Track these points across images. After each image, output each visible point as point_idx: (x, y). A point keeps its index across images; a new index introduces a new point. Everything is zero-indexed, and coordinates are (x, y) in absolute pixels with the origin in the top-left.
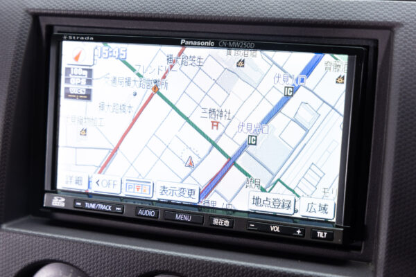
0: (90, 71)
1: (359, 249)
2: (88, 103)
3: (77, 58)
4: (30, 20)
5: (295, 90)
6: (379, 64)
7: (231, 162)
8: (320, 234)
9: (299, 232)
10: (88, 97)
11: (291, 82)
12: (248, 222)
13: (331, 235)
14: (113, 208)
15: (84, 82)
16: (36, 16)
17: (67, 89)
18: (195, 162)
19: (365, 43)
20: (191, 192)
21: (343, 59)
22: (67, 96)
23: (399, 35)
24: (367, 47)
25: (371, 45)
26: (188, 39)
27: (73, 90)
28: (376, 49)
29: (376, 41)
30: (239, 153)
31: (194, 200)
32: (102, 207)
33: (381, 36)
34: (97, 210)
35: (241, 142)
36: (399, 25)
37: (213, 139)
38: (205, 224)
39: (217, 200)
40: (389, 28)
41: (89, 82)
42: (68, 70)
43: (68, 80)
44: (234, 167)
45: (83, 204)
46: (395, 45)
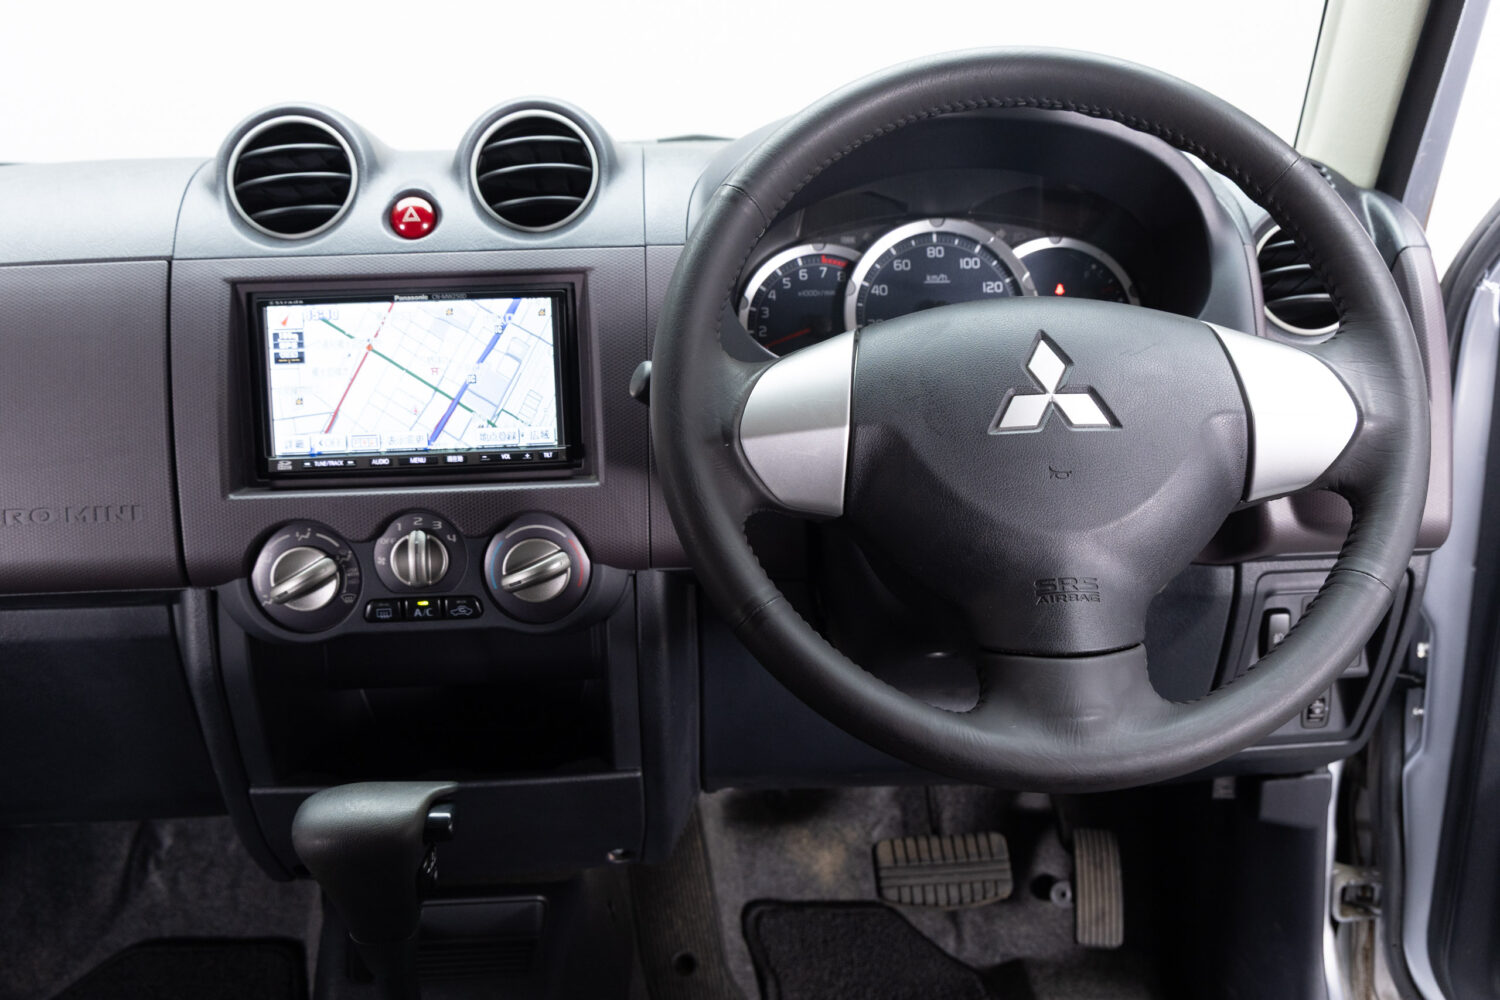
0: (300, 335)
1: (580, 466)
2: (301, 365)
3: (284, 323)
4: (227, 290)
5: (504, 327)
6: (578, 303)
7: (456, 402)
8: (547, 455)
9: (527, 456)
10: (301, 359)
11: (500, 322)
12: (480, 455)
13: (556, 454)
14: (345, 462)
15: (295, 345)
16: (235, 284)
17: (276, 355)
18: (420, 410)
19: (563, 286)
20: (419, 439)
21: (546, 303)
22: (278, 360)
23: (592, 278)
24: (566, 290)
25: (569, 288)
26: (401, 295)
27: (284, 354)
28: (573, 291)
29: (573, 284)
30: (461, 394)
31: (423, 445)
32: (333, 463)
33: (577, 280)
34: (328, 467)
35: (462, 383)
36: (591, 269)
37: (435, 385)
38: (441, 463)
39: (444, 443)
40: (583, 272)
41: (300, 345)
42: (276, 336)
43: (276, 346)
44: (459, 407)
45: (312, 464)
46: (590, 286)
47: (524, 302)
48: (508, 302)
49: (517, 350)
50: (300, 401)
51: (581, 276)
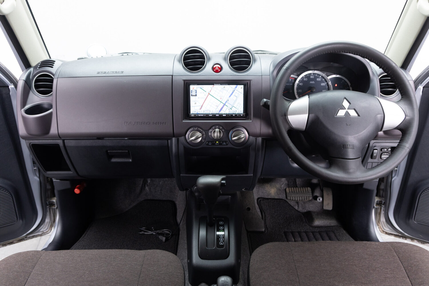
0: (196, 91)
1: (247, 117)
2: (196, 97)
3: (193, 88)
4: (183, 82)
5: (234, 91)
6: (248, 86)
7: (224, 105)
8: (241, 115)
9: (238, 115)
10: (196, 95)
11: (234, 89)
12: (229, 115)
13: (243, 115)
14: (204, 115)
15: (195, 93)
16: (184, 81)
17: (192, 94)
18: (218, 106)
20: (217, 111)
21: (242, 86)
22: (192, 96)
23: (252, 82)
25: (247, 83)
26: (216, 84)
27: (193, 94)
29: (248, 83)
30: (225, 103)
31: (218, 112)
32: (202, 115)
33: (249, 82)
35: (226, 101)
36: (252, 80)
37: (221, 101)
38: (221, 116)
39: (222, 112)
41: (196, 93)
42: (192, 91)
43: (192, 93)
45: (198, 115)
47: (239, 86)
48: (235, 86)
49: (236, 95)
50: (196, 103)
51: (249, 81)
